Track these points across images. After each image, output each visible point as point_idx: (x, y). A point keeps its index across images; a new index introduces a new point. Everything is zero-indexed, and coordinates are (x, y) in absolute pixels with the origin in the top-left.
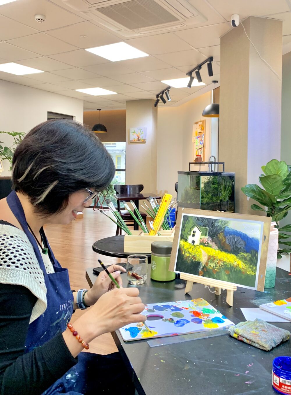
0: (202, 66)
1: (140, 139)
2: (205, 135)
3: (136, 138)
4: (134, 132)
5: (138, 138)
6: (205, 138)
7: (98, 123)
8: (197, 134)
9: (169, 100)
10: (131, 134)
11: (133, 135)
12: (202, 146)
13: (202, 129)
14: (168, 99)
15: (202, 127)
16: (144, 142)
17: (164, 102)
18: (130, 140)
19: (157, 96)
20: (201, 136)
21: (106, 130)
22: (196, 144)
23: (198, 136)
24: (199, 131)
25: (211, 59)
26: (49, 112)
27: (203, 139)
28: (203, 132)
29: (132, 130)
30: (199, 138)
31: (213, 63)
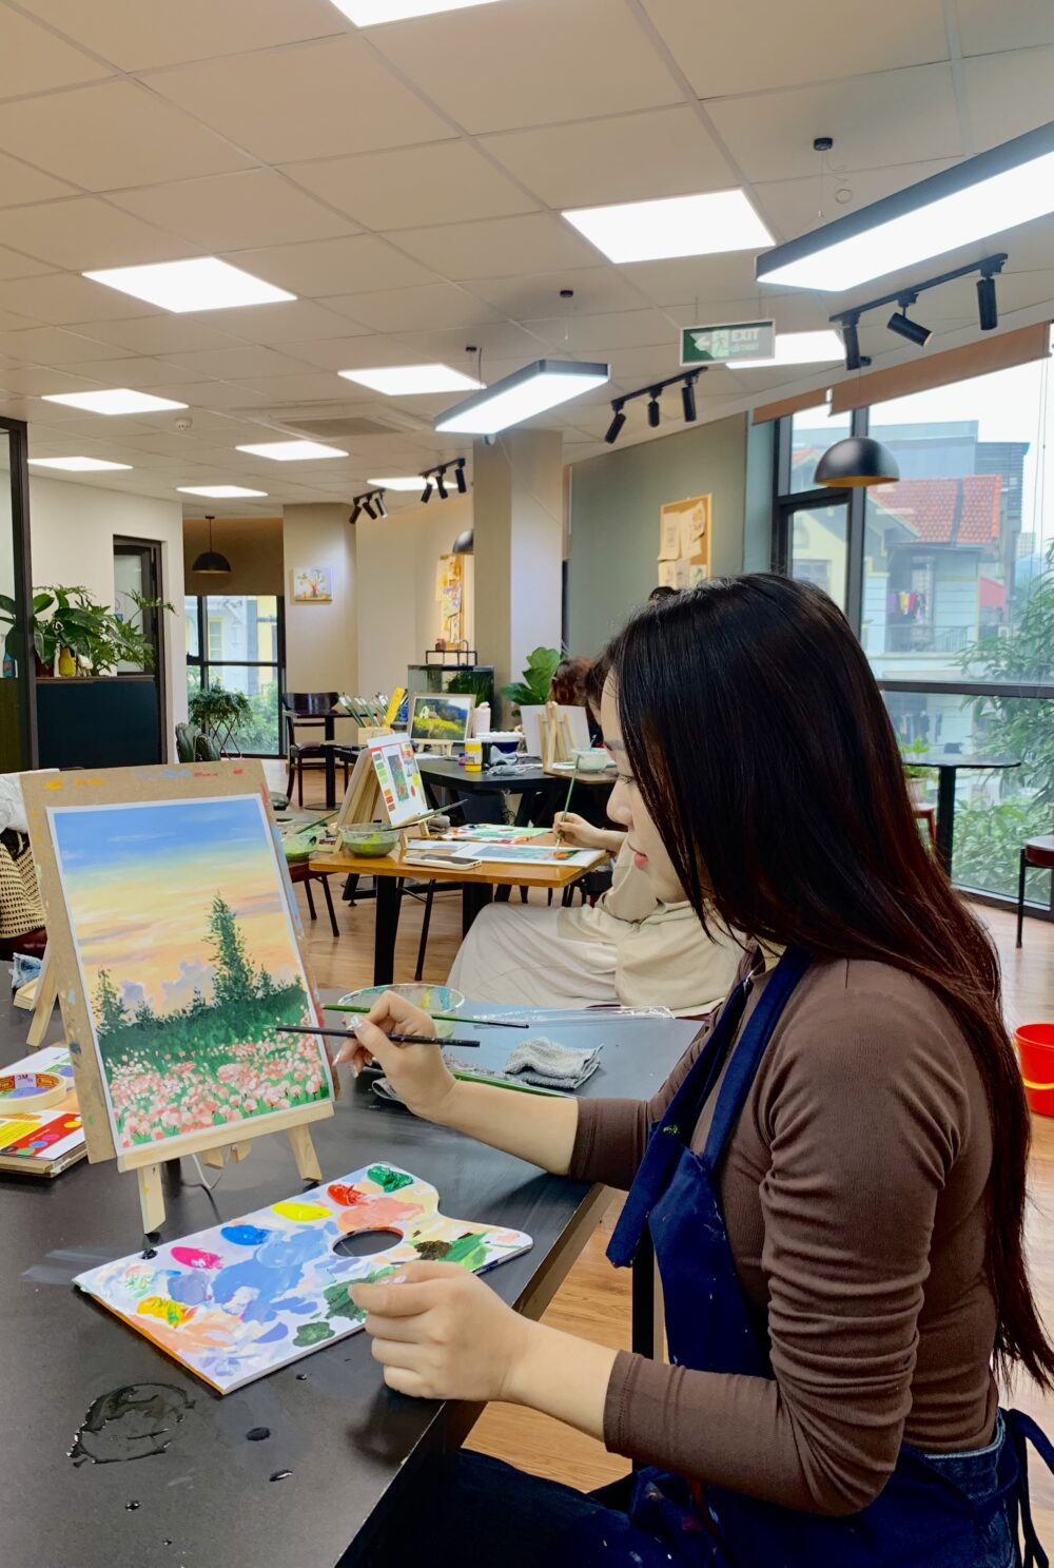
0: (447, 469)
1: (317, 592)
2: (462, 586)
3: (309, 592)
4: (305, 577)
5: (314, 591)
6: (462, 592)
7: (208, 551)
8: (445, 583)
9: (385, 516)
10: (297, 582)
11: (301, 583)
12: (458, 610)
13: (455, 573)
14: (382, 513)
15: (455, 568)
16: (327, 600)
17: (374, 516)
18: (295, 594)
19: (357, 500)
20: (455, 589)
21: (227, 568)
22: (443, 605)
23: (448, 587)
24: (450, 576)
25: (461, 462)
26: (116, 537)
27: (459, 595)
28: (458, 578)
29: (299, 572)
30: (450, 593)
31: (464, 469)
